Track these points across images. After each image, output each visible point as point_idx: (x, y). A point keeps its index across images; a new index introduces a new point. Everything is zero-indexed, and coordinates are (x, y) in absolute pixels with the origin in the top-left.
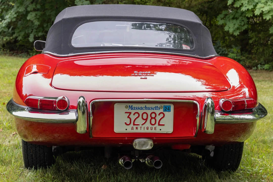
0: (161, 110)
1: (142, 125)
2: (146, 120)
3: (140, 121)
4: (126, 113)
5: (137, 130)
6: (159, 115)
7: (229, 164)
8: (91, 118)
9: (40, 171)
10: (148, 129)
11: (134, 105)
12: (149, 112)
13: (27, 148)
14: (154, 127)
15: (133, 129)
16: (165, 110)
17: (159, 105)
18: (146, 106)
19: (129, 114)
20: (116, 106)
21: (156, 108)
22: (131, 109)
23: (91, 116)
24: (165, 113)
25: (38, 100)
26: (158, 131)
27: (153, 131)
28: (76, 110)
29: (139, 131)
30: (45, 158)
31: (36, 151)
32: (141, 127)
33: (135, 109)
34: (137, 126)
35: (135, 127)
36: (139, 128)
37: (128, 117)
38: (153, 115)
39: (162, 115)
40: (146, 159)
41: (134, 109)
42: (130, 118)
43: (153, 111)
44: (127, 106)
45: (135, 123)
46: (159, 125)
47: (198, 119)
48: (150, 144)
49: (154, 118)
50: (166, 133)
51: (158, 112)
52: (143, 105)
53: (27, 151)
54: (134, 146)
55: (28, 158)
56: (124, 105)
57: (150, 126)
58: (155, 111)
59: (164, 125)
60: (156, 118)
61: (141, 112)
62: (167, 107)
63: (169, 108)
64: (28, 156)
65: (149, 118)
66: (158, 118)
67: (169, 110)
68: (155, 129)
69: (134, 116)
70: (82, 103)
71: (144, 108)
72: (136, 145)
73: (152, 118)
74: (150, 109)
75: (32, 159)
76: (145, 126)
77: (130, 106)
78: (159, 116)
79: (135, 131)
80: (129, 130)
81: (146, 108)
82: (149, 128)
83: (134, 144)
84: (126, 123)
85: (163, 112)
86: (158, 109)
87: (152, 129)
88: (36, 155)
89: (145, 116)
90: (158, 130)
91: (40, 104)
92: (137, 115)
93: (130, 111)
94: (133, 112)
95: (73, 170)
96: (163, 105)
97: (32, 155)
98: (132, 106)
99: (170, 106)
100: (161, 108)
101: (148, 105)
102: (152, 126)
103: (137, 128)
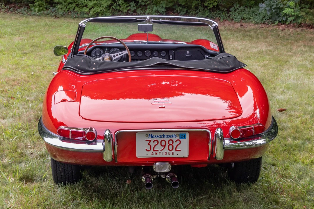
0: (178, 138)
1: (161, 150)
2: (165, 146)
3: (159, 147)
4: (146, 140)
5: (156, 155)
6: (176, 141)
7: (248, 177)
8: (116, 147)
9: (68, 186)
10: (166, 154)
11: (154, 134)
12: (167, 139)
13: (56, 166)
14: (171, 152)
15: (153, 154)
16: (181, 138)
17: (175, 134)
18: (164, 134)
19: (149, 141)
20: (137, 135)
21: (173, 136)
22: (151, 137)
23: (116, 144)
24: (181, 140)
25: (69, 131)
26: (175, 156)
27: (171, 156)
28: (103, 141)
29: (158, 156)
30: (73, 175)
31: (65, 169)
32: (160, 153)
33: (155, 137)
34: (156, 152)
35: (154, 152)
36: (158, 153)
37: (149, 144)
38: (171, 142)
39: (178, 142)
40: (167, 177)
41: (153, 137)
42: (150, 145)
43: (170, 138)
44: (147, 135)
45: (155, 150)
46: (176, 150)
47: (210, 145)
48: (168, 167)
49: (172, 145)
50: (182, 157)
51: (174, 139)
52: (162, 134)
53: (56, 169)
54: (154, 169)
55: (57, 175)
56: (145, 134)
57: (168, 151)
58: (172, 138)
59: (180, 150)
60: (173, 145)
61: (159, 140)
62: (183, 135)
63: (184, 135)
64: (57, 173)
65: (167, 145)
66: (175, 144)
67: (185, 137)
68: (172, 154)
69: (153, 143)
70: (109, 136)
71: (162, 137)
72: (156, 168)
73: (169, 145)
74: (168, 136)
75: (61, 175)
76: (164, 151)
77: (149, 135)
78: (176, 143)
79: (155, 156)
80: (150, 155)
81: (164, 136)
82: (168, 154)
83: (154, 167)
84: (146, 150)
85: (179, 139)
86: (175, 136)
87: (170, 154)
88: (65, 172)
89: (163, 143)
90: (175, 154)
91: (71, 135)
92: (156, 143)
93: (150, 139)
94: (153, 139)
95: (99, 185)
96: (179, 133)
97: (61, 172)
98: (152, 135)
99: (186, 134)
100: (178, 136)
101: (166, 134)
102: (170, 152)
103: (156, 154)
